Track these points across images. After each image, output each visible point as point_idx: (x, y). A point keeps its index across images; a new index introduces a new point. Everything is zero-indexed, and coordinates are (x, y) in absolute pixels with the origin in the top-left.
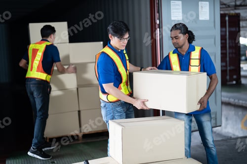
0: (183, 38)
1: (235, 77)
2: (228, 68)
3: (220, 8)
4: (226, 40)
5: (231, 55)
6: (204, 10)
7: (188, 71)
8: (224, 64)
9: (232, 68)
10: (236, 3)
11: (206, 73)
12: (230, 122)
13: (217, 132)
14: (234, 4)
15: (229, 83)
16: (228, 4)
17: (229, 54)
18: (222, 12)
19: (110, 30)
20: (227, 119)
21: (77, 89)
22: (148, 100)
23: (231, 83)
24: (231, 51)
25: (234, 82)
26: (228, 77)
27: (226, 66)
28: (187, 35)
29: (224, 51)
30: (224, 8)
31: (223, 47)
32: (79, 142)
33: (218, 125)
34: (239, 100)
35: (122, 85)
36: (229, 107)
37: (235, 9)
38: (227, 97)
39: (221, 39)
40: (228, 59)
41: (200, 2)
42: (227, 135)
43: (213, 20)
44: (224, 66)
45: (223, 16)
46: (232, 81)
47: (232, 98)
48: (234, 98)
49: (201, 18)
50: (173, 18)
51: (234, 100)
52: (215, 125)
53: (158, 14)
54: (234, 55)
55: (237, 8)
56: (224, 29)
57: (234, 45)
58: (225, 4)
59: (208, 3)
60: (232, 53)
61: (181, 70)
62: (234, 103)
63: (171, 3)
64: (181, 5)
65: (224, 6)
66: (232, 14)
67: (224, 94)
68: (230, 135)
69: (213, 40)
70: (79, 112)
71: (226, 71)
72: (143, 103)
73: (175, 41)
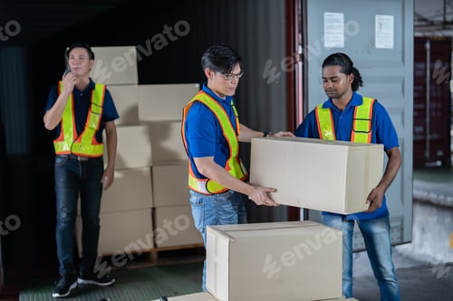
0: (344, 81)
1: (440, 153)
2: (429, 137)
3: (415, 26)
4: (425, 85)
5: (434, 114)
6: (383, 31)
7: (350, 140)
8: (420, 129)
9: (435, 136)
10: (445, 18)
11: (382, 146)
12: (429, 236)
13: (406, 254)
14: (441, 19)
15: (427, 164)
16: (431, 19)
17: (431, 110)
18: (419, 34)
19: (207, 60)
20: (423, 231)
21: (151, 168)
22: (276, 190)
23: (432, 164)
24: (434, 105)
25: (439, 163)
26: (427, 154)
27: (424, 133)
28: (352, 75)
29: (421, 106)
30: (423, 26)
31: (419, 98)
32: (152, 265)
33: (405, 240)
34: (445, 196)
35: (231, 162)
36: (428, 209)
37: (444, 29)
38: (424, 190)
39: (416, 84)
40: (428, 120)
41: (377, 17)
42: (423, 259)
43: (400, 50)
44: (420, 134)
45: (419, 42)
46: (436, 161)
47: (435, 191)
48: (438, 192)
49: (378, 46)
50: (327, 45)
51: (438, 196)
52: (399, 241)
53: (300, 36)
54: (439, 114)
55: (447, 26)
56: (421, 66)
57: (439, 95)
58: (425, 20)
59: (391, 18)
60: (436, 110)
61: (337, 139)
62: (436, 202)
63: (326, 17)
64: (342, 21)
65: (424, 23)
66: (438, 37)
67: (418, 183)
68: (429, 260)
69: (400, 86)
70: (154, 209)
71: (423, 142)
72: (268, 194)
73: (331, 84)
